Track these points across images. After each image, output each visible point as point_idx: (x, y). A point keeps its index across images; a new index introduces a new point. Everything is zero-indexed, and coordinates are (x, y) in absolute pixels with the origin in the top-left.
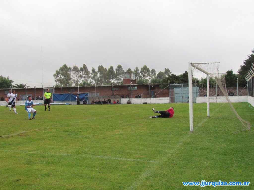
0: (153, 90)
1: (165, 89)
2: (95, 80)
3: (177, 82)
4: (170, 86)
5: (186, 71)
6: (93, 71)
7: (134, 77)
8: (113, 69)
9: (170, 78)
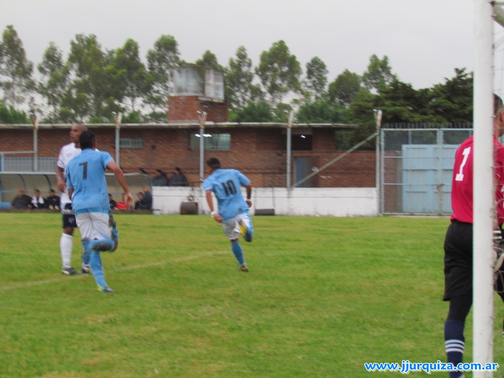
0: (306, 153)
1: (361, 148)
2: (53, 101)
3: (417, 117)
4: (381, 136)
5: (460, 68)
6: (51, 57)
7: (217, 88)
8: (136, 54)
9: (387, 98)
